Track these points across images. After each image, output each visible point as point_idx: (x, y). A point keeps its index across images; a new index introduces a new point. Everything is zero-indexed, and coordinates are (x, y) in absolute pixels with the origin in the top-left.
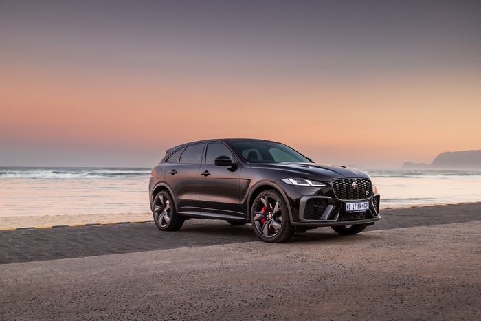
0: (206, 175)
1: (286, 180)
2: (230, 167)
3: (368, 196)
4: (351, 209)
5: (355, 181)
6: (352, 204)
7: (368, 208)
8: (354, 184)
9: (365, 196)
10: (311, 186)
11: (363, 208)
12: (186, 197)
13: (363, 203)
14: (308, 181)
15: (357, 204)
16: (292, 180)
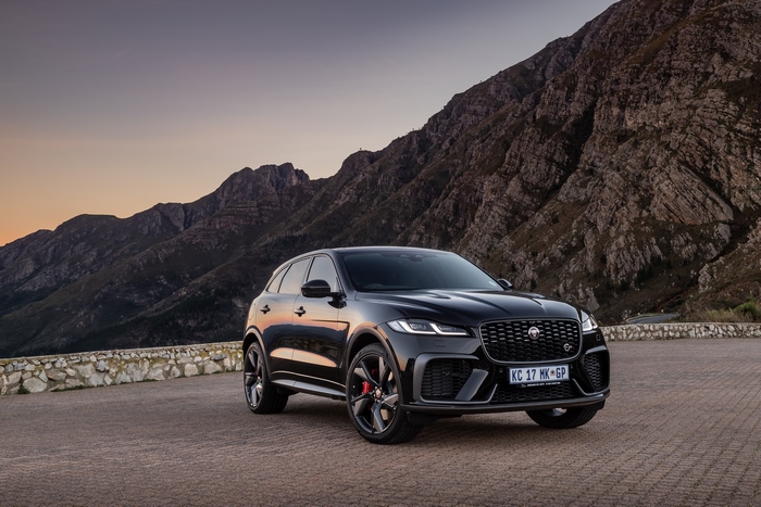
0: (300, 315)
1: (394, 325)
2: (331, 299)
3: (570, 354)
4: (524, 380)
5: (536, 325)
6: (524, 370)
7: (566, 376)
8: (534, 331)
9: (563, 354)
10: (438, 335)
11: (553, 378)
12: (281, 353)
13: (554, 368)
14: (434, 326)
15: (538, 369)
16: (404, 324)
